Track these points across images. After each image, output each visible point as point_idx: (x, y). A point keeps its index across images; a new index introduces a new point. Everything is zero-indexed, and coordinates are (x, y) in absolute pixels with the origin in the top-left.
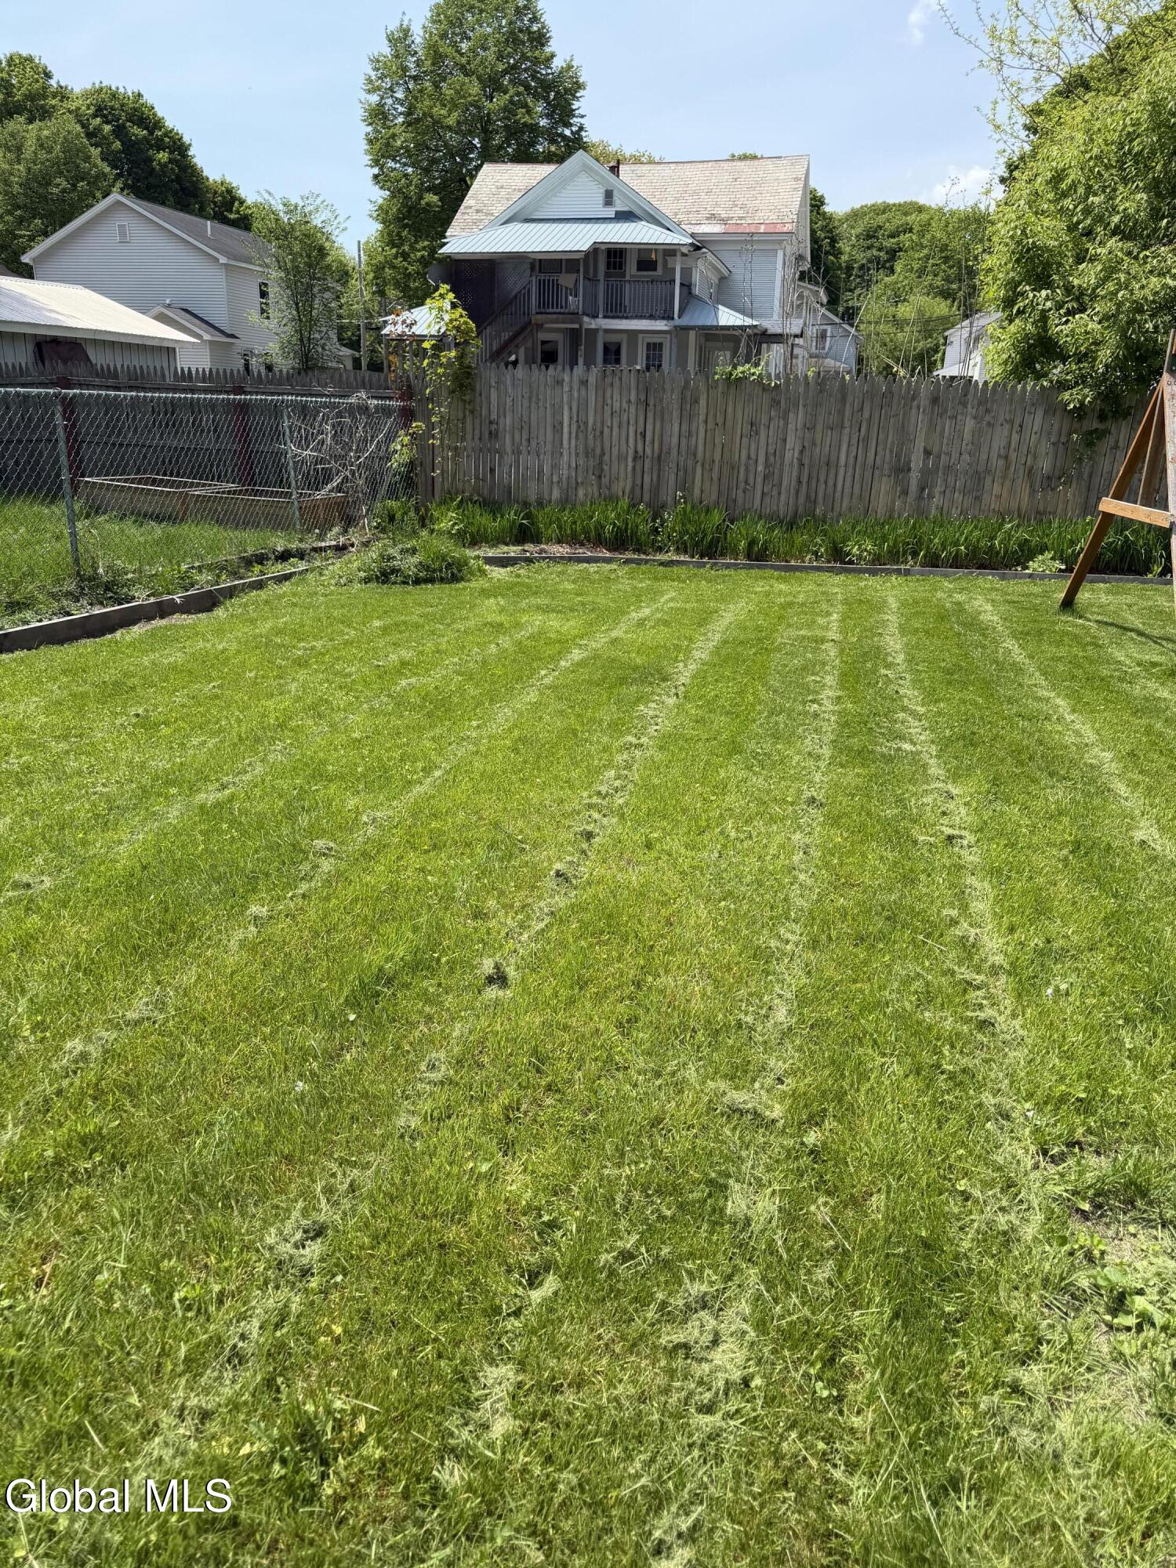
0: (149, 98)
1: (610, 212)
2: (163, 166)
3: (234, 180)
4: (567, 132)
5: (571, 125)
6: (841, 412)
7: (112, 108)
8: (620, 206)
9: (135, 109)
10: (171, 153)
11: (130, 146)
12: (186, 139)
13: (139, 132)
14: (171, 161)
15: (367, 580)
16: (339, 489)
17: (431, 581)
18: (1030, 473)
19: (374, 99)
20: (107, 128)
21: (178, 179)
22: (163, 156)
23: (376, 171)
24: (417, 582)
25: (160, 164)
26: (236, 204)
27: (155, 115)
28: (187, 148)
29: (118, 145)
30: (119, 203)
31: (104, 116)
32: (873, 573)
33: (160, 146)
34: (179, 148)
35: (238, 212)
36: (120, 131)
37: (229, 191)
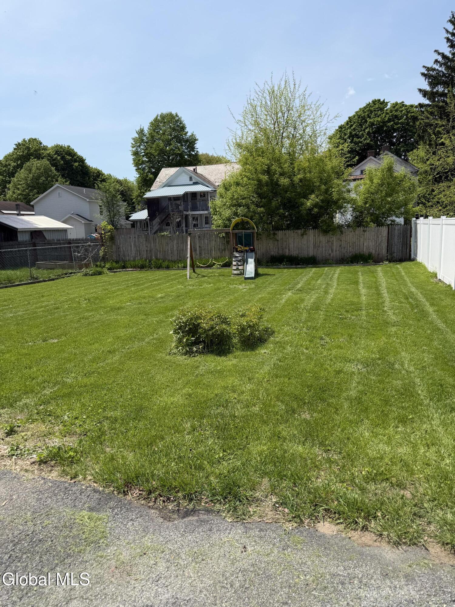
0: (72, 147)
1: (191, 183)
2: (76, 167)
3: (100, 168)
4: (193, 153)
5: (195, 151)
6: (183, 240)
7: (60, 151)
8: (194, 181)
9: (68, 151)
10: (79, 163)
11: (67, 162)
12: (84, 158)
13: (69, 158)
14: (79, 165)
15: (83, 276)
16: (88, 261)
17: (95, 275)
18: (219, 249)
19: (134, 149)
20: (59, 158)
21: (81, 170)
22: (76, 164)
23: (136, 168)
24: (92, 275)
25: (75, 166)
26: (101, 176)
27: (74, 152)
28: (84, 160)
29: (62, 162)
30: (58, 186)
31: (58, 154)
32: (183, 270)
33: (75, 161)
34: (81, 161)
35: (101, 178)
36: (63, 158)
37: (98, 172)
